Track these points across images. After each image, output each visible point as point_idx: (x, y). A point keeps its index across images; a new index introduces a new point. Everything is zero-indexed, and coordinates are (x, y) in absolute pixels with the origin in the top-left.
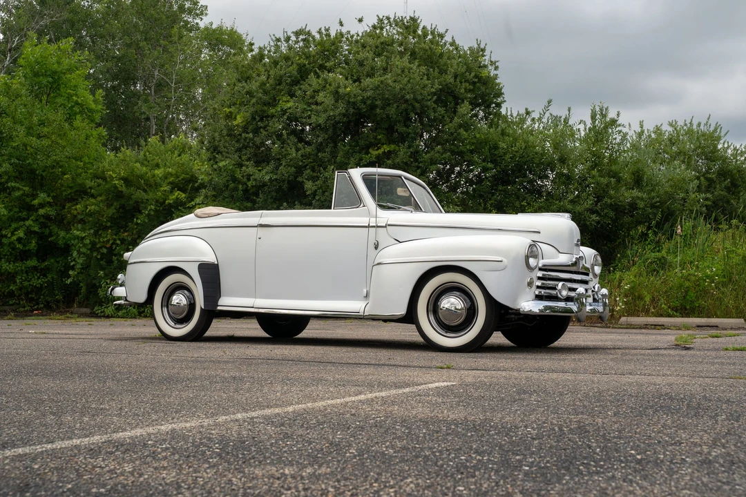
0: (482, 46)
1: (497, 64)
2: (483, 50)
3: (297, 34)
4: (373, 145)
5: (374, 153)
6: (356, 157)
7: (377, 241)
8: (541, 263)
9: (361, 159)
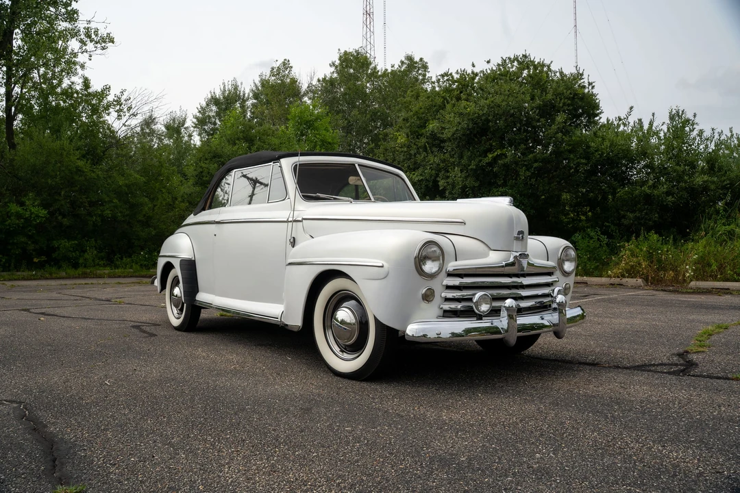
0: (581, 72)
1: (593, 84)
2: (582, 75)
3: (443, 76)
4: (490, 150)
5: (490, 156)
6: (477, 160)
7: (294, 238)
8: (452, 266)
9: (481, 161)
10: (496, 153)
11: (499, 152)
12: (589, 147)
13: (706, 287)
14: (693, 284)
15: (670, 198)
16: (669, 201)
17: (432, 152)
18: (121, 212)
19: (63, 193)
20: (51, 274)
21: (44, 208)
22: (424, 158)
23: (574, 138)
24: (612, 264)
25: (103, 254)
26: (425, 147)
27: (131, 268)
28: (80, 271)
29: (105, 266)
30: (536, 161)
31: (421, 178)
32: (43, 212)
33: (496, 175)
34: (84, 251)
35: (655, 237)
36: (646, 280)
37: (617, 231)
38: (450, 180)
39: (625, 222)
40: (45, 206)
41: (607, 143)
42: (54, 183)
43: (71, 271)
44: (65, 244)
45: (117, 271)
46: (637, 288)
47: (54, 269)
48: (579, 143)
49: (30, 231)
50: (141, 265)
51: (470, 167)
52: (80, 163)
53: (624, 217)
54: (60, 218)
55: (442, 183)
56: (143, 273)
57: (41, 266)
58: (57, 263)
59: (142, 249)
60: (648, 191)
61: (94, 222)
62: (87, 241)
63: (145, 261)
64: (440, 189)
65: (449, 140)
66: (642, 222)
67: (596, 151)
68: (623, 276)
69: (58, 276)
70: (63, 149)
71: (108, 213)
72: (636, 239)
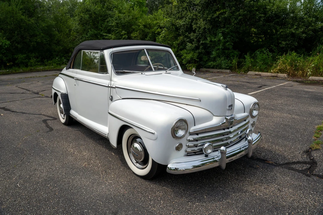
4: (218, 10)
5: (218, 13)
6: (211, 15)
7: (112, 96)
8: (192, 129)
9: (213, 15)
10: (220, 12)
11: (222, 11)
12: (266, 8)
13: (316, 80)
14: (311, 78)
15: (304, 35)
16: (303, 36)
17: (190, 11)
18: (45, 39)
19: (16, 32)
20: (16, 71)
21: (8, 40)
22: (186, 13)
23: (259, 4)
24: (273, 67)
25: (39, 59)
26: (186, 8)
27: (52, 65)
28: (29, 68)
29: (40, 65)
30: (240, 15)
31: (184, 23)
32: (8, 42)
33: (220, 22)
34: (30, 59)
35: (295, 54)
36: (289, 75)
37: (277, 49)
38: (198, 25)
39: (281, 46)
40: (8, 39)
41: (275, 7)
42: (11, 28)
43: (25, 69)
44: (21, 57)
45: (46, 67)
46: (284, 79)
47: (17, 68)
48: (261, 6)
49: (3, 51)
50: (57, 64)
51: (208, 19)
52: (23, 17)
53: (281, 43)
54: (16, 44)
55: (194, 26)
56: (58, 68)
57: (10, 67)
58: (18, 65)
59: (57, 56)
60: (294, 31)
61: (33, 45)
62: (31, 54)
63: (58, 62)
64: (193, 29)
65: (197, 5)
66: (289, 46)
67: (269, 10)
68: (278, 73)
69: (19, 72)
70: (13, 10)
71: (39, 40)
72: (286, 55)
